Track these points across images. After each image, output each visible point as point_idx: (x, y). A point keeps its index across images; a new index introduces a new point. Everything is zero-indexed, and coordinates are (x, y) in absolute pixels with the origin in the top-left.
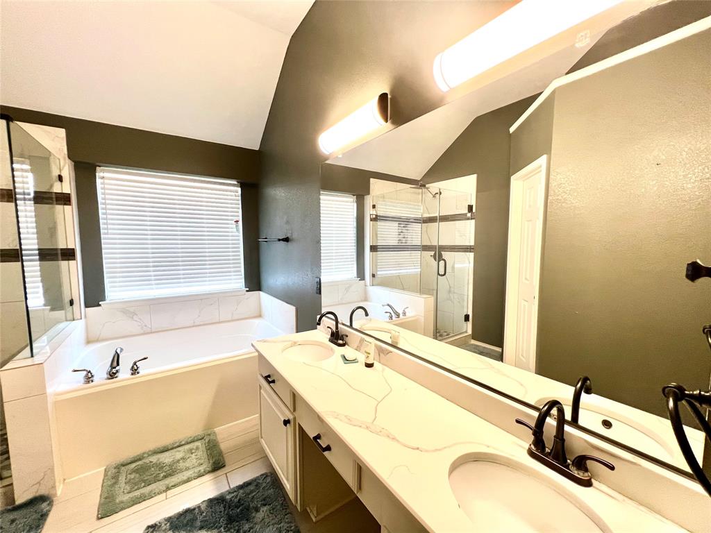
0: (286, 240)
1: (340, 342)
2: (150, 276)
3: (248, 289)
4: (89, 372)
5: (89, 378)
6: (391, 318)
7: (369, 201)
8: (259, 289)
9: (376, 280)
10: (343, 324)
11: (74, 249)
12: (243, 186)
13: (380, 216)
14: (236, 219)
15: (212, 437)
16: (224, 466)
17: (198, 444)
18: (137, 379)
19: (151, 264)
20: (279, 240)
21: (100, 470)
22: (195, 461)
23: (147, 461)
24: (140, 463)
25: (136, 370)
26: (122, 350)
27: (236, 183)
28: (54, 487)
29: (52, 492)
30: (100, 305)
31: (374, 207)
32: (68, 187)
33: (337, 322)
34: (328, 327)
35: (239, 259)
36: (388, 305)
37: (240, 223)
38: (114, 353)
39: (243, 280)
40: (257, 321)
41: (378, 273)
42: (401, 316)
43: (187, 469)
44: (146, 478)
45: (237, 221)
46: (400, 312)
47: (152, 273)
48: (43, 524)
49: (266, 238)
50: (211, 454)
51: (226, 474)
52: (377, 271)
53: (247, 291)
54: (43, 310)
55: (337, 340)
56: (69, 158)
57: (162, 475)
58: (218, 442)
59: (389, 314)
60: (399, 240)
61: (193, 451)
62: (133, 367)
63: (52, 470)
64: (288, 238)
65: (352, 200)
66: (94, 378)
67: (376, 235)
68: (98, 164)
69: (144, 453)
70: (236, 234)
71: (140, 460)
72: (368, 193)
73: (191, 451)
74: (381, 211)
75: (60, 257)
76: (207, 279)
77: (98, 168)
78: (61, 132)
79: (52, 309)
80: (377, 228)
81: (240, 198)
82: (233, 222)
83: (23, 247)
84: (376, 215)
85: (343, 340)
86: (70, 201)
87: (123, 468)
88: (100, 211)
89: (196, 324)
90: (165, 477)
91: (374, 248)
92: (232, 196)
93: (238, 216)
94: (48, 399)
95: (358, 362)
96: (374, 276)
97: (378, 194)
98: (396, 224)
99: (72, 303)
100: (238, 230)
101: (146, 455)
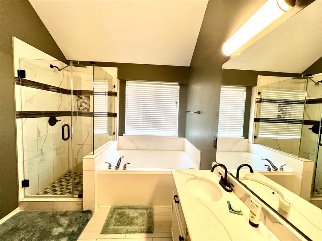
0: (199, 113)
1: (228, 188)
2: (140, 126)
3: (179, 136)
4: (110, 164)
5: (110, 167)
6: (270, 170)
7: (255, 90)
8: (184, 137)
9: (257, 140)
10: (231, 175)
11: (116, 113)
12: (181, 85)
13: (264, 99)
14: (176, 101)
15: (151, 211)
16: (153, 232)
17: (145, 211)
18: (125, 172)
19: (141, 121)
20: (195, 113)
21: (109, 206)
22: (141, 221)
23: (124, 210)
24: (122, 210)
25: (125, 168)
26: (123, 157)
27: (178, 84)
28: (94, 208)
29: (93, 210)
30: (123, 136)
31: (259, 93)
32: (117, 90)
33: (226, 171)
34: (219, 173)
35: (176, 121)
36: (267, 160)
37: (178, 103)
38: (120, 157)
39: (177, 132)
40: (181, 153)
41: (259, 136)
42: (279, 170)
43: (137, 225)
44: (121, 221)
45: (177, 103)
46: (278, 167)
47: (141, 125)
48: (86, 224)
49: (189, 111)
50: (149, 221)
51: (152, 238)
52: (258, 134)
53: (179, 137)
54: (107, 135)
55: (226, 185)
56: (118, 78)
57: (127, 222)
58: (153, 215)
59: (268, 167)
60: (278, 115)
61: (142, 215)
62: (124, 166)
63: (94, 201)
64: (200, 111)
65: (243, 90)
66: (112, 167)
67: (260, 111)
68: (127, 80)
69: (125, 206)
70: (175, 109)
71: (122, 209)
72: (256, 85)
73: (141, 214)
74: (264, 96)
75: (112, 116)
76: (162, 129)
77: (127, 82)
78: (116, 69)
79: (109, 135)
80: (261, 107)
81: (179, 91)
82: (175, 103)
83: (94, 111)
84: (261, 99)
85: (230, 187)
86: (117, 95)
87: (116, 210)
88: (126, 99)
89: (155, 149)
90: (128, 224)
91: (257, 120)
92: (175, 90)
93: (177, 100)
94: (95, 172)
95: (242, 215)
96: (255, 137)
97: (263, 85)
98: (277, 105)
99: (114, 134)
100: (176, 107)
101: (125, 208)
